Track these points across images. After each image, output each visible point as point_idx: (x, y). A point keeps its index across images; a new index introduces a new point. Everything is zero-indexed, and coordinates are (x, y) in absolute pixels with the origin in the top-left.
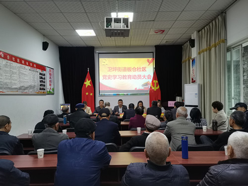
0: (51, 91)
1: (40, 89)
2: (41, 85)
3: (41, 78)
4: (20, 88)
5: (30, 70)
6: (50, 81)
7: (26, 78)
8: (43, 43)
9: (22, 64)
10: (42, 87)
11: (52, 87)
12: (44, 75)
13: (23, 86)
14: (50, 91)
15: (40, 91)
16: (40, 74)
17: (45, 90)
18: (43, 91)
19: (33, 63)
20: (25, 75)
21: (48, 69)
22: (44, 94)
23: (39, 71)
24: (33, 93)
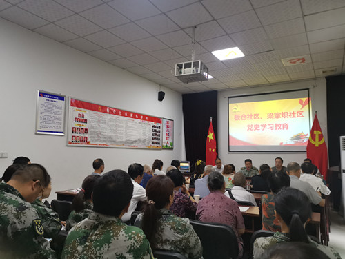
0: (169, 145)
1: (153, 143)
2: (153, 139)
3: (155, 131)
5: (139, 123)
6: (168, 135)
7: (135, 132)
8: (159, 93)
9: (131, 117)
10: (155, 141)
11: (170, 141)
12: (159, 127)
13: (129, 140)
14: (166, 146)
15: (153, 145)
16: (154, 127)
17: (159, 144)
18: (156, 145)
19: (144, 116)
20: (133, 128)
21: (165, 121)
22: (158, 149)
23: (153, 123)
24: (142, 147)
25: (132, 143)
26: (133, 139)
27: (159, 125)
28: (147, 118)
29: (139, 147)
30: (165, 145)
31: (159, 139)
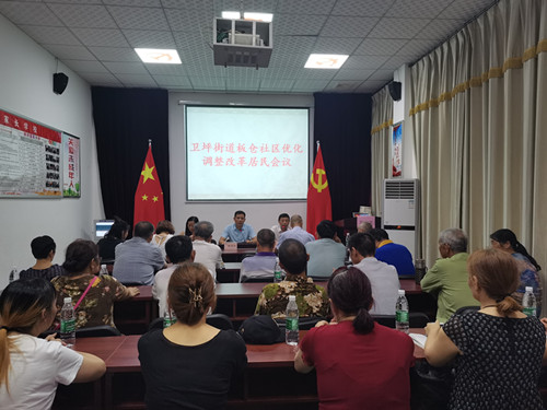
0: (73, 189)
1: (47, 185)
2: (49, 176)
3: (50, 158)
5: (22, 139)
6: (71, 167)
7: (13, 158)
8: (55, 76)
9: (5, 124)
10: (51, 181)
11: (75, 181)
12: (57, 151)
14: (70, 191)
16: (48, 149)
17: (58, 186)
18: (53, 189)
20: (11, 150)
21: (65, 138)
22: (56, 196)
23: (46, 142)
24: (29, 195)
26: (12, 177)
27: (57, 146)
28: (35, 129)
29: (24, 195)
30: (67, 188)
31: (57, 177)
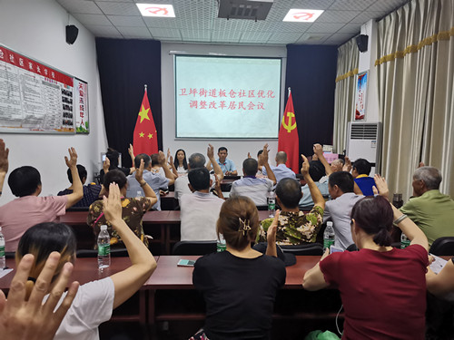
0: (84, 127)
1: (64, 123)
2: (65, 115)
3: (65, 100)
4: (27, 121)
5: (43, 83)
6: (82, 108)
7: (37, 100)
8: (68, 27)
9: (29, 70)
10: (67, 119)
11: (85, 120)
12: (70, 94)
13: (31, 117)
14: (81, 128)
15: (64, 126)
16: (64, 92)
17: (72, 124)
18: (68, 127)
19: (50, 70)
20: (35, 92)
21: (76, 83)
22: (70, 133)
23: (61, 85)
24: (50, 131)
25: (36, 123)
26: (37, 116)
27: (70, 89)
28: (53, 74)
29: (46, 131)
30: (79, 126)
31: (71, 116)
